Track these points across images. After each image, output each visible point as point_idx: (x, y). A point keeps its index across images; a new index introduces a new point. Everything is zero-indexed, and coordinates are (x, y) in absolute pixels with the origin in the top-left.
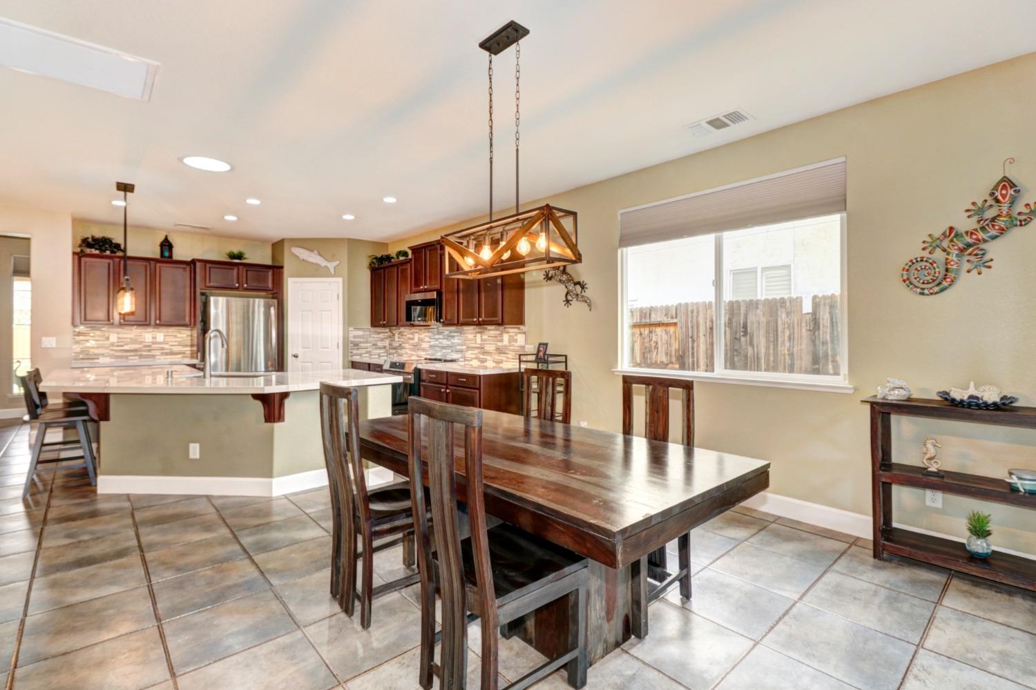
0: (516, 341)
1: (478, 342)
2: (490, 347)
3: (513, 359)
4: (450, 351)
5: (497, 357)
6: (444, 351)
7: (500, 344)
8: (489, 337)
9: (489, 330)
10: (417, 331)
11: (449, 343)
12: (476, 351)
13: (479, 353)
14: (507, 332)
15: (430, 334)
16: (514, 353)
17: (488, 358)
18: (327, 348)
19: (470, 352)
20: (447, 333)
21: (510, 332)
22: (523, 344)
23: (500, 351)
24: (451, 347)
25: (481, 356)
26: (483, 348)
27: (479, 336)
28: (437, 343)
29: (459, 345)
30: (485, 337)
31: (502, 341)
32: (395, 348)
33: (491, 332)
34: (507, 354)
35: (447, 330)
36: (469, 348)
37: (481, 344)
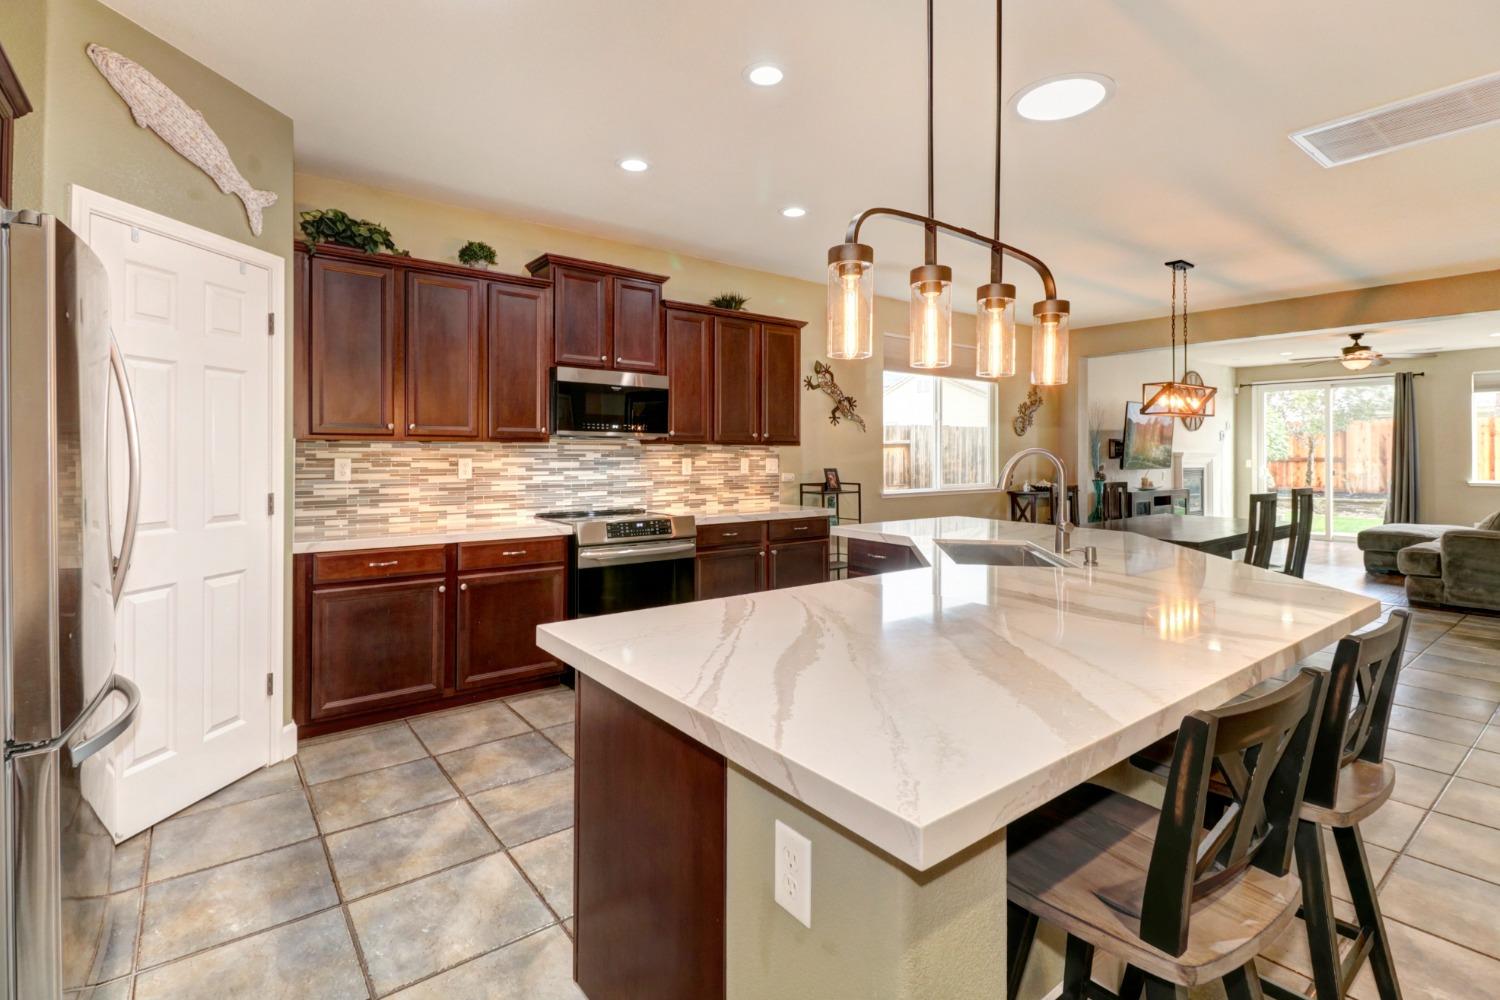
0: (763, 467)
1: (684, 473)
2: (714, 480)
3: (757, 494)
4: (605, 493)
5: (727, 495)
6: (580, 494)
7: (732, 474)
8: (709, 463)
9: (709, 451)
10: (473, 451)
11: (605, 477)
12: (680, 489)
13: (686, 491)
14: (747, 456)
15: (531, 460)
16: (758, 487)
17: (708, 497)
18: (236, 517)
19: (662, 491)
20: (590, 456)
21: (752, 456)
22: (777, 472)
23: (733, 485)
24: (611, 484)
25: (693, 497)
26: (698, 482)
27: (686, 463)
28: (561, 478)
29: (631, 480)
30: (700, 463)
31: (737, 468)
32: (339, 503)
33: (714, 455)
34: (747, 488)
35: (595, 451)
36: (659, 484)
37: (692, 475)
